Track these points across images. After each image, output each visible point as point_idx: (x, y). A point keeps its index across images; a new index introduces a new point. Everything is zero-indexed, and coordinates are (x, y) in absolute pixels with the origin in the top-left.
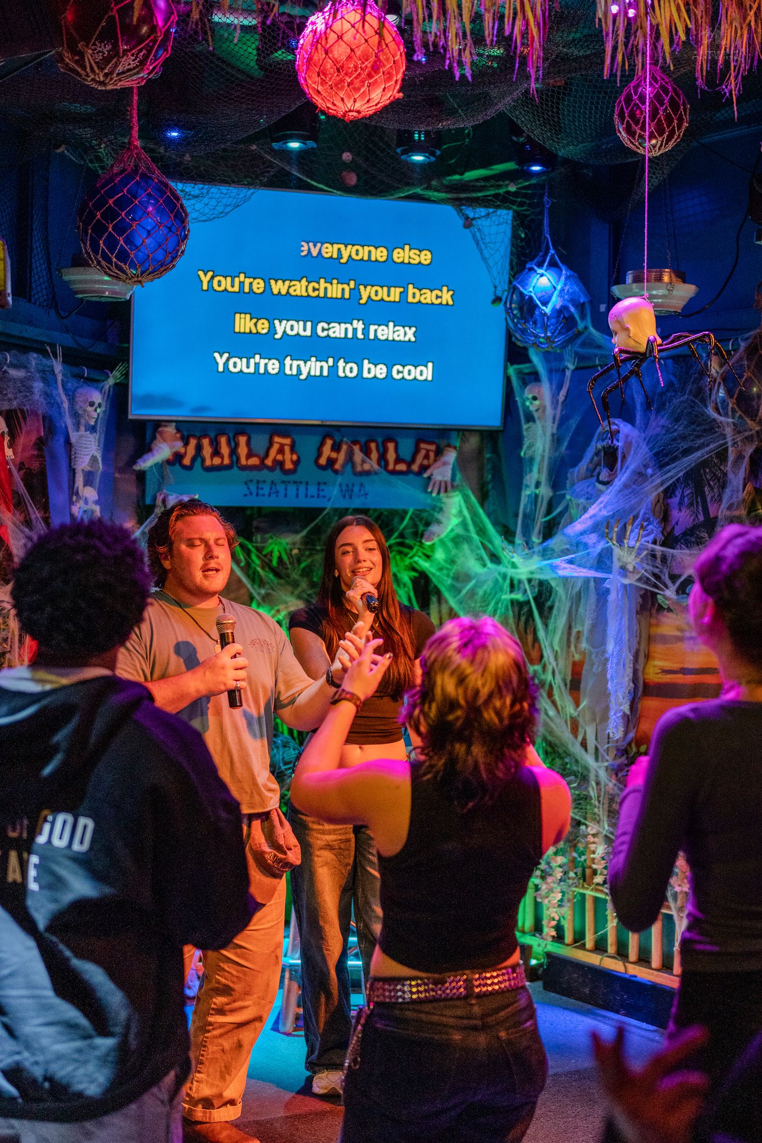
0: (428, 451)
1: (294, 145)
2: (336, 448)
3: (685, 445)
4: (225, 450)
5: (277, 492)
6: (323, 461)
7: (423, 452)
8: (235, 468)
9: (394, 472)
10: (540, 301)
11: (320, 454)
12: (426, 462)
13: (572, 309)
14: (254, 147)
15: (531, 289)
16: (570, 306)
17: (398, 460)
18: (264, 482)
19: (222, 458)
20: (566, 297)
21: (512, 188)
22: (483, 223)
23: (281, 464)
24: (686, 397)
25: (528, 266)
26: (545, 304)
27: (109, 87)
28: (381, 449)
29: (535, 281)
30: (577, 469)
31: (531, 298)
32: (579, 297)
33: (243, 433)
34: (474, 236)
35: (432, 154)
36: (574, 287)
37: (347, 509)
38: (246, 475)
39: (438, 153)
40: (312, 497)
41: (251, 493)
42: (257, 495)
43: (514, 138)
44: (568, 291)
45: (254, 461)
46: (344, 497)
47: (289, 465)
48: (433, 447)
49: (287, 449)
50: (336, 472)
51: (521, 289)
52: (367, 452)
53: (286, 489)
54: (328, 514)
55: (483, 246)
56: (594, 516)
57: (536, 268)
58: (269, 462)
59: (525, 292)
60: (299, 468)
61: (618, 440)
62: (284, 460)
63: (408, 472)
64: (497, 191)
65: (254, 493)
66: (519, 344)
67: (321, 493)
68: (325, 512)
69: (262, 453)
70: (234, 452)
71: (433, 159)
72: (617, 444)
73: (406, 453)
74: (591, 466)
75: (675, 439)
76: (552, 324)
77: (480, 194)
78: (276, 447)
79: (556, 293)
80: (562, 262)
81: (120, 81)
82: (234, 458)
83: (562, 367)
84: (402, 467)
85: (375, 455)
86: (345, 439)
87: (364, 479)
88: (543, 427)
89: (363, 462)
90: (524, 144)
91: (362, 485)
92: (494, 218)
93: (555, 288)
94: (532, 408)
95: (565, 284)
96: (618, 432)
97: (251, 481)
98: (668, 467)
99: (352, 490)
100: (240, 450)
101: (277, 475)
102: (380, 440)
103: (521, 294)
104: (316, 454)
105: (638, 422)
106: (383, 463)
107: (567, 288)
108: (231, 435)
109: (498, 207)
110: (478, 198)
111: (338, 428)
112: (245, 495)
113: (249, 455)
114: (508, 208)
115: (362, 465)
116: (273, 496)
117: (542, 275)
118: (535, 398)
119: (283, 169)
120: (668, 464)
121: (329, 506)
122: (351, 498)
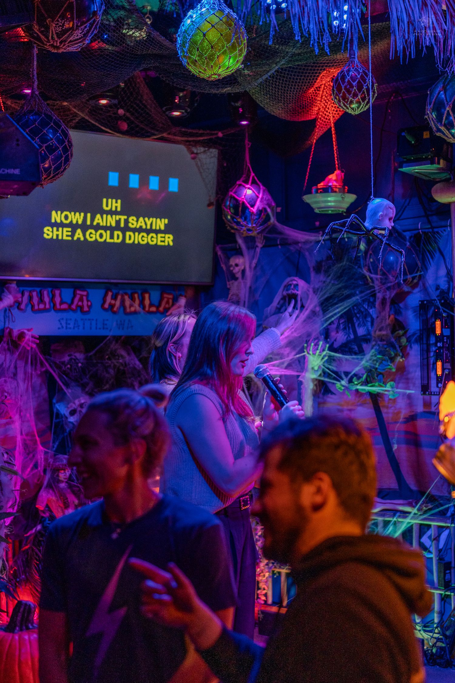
0: (168, 299)
1: (104, 102)
2: (114, 298)
3: (346, 292)
4: (46, 299)
5: (79, 326)
6: (106, 306)
7: (165, 300)
8: (53, 311)
9: (150, 312)
10: (249, 203)
11: (104, 301)
12: (167, 306)
13: (269, 210)
14: (65, 104)
15: (243, 197)
16: (267, 207)
17: (151, 305)
18: (71, 319)
19: (45, 304)
20: (265, 202)
21: (220, 135)
22: (202, 156)
23: (81, 308)
24: (344, 263)
25: (238, 183)
26: (253, 206)
27: (60, 51)
28: (141, 298)
29: (245, 192)
30: (269, 308)
31: (243, 203)
32: (271, 202)
33: (57, 288)
34: (197, 164)
35: (186, 111)
36: (267, 197)
37: (121, 337)
38: (60, 315)
39: (189, 110)
40: (100, 329)
41: (63, 327)
42: (66, 328)
43: (233, 104)
44: (266, 199)
45: (64, 306)
46: (119, 328)
47: (86, 309)
48: (171, 297)
49: (85, 298)
50: (114, 313)
51: (236, 197)
52: (133, 299)
53: (84, 324)
54: (109, 339)
55: (202, 171)
56: (288, 337)
57: (244, 184)
58: (74, 307)
59: (240, 199)
60: (91, 310)
61: (298, 291)
62: (83, 305)
63: (158, 311)
64: (211, 137)
65: (64, 325)
66: (232, 231)
67: (105, 327)
68: (108, 338)
69: (69, 301)
70: (52, 299)
71: (185, 114)
72: (297, 292)
73: (156, 301)
74: (278, 306)
75: (339, 289)
76: (256, 219)
77: (201, 138)
78: (78, 297)
79: (259, 199)
80: (260, 181)
81: (68, 46)
82: (52, 304)
83: (255, 246)
84: (153, 309)
85: (137, 301)
86: (121, 292)
87: (131, 317)
88: (244, 282)
89: (131, 306)
90: (239, 107)
91: (129, 321)
92: (208, 154)
93: (258, 197)
94: (234, 271)
95: (263, 194)
96: (297, 285)
97: (63, 319)
98: (337, 306)
99: (124, 325)
100: (56, 299)
101: (79, 314)
102: (140, 292)
103: (237, 200)
104: (102, 302)
105: (312, 279)
106: (141, 306)
107: (265, 197)
108: (50, 289)
109: (210, 147)
110: (199, 141)
111: (116, 284)
112: (59, 328)
113: (62, 303)
114: (215, 148)
115: (130, 307)
116: (76, 329)
117: (249, 188)
118: (237, 265)
119: (83, 118)
120: (336, 304)
121: (111, 334)
122: (123, 329)
